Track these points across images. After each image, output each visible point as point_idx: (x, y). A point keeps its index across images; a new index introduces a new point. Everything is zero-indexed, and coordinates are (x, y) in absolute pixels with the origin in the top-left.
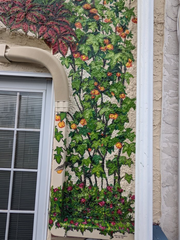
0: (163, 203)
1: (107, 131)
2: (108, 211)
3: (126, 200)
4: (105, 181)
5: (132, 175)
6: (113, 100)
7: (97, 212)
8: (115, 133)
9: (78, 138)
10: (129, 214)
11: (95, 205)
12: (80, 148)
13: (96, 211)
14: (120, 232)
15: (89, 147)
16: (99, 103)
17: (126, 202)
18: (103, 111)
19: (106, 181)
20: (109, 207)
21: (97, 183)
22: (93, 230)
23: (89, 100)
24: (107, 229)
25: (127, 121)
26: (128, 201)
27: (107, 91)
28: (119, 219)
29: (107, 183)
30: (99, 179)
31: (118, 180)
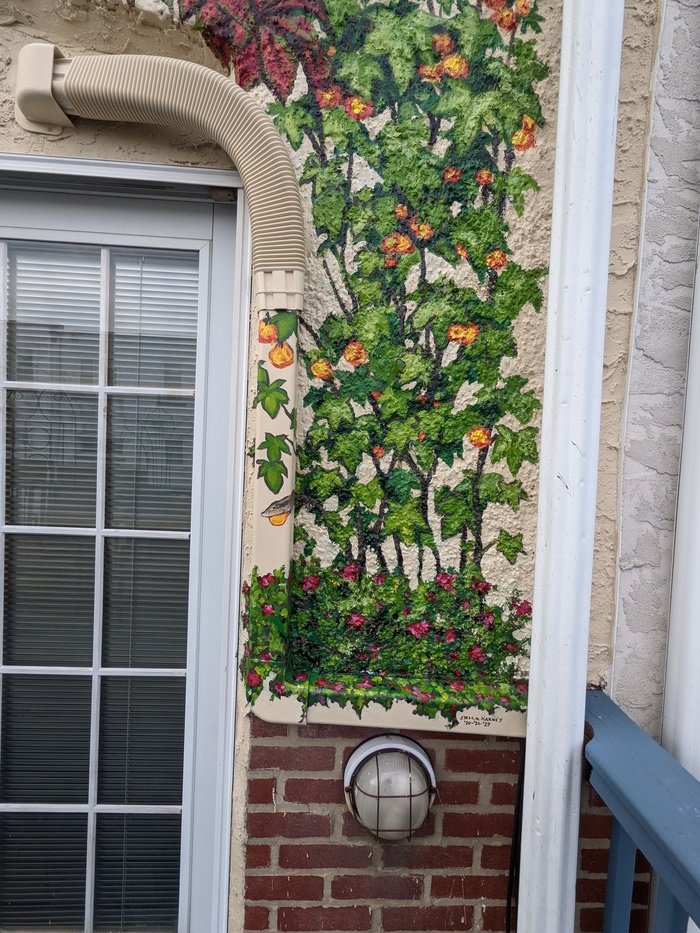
0: (620, 619)
1: (440, 386)
2: (438, 650)
3: (500, 616)
4: (429, 558)
5: (521, 535)
6: (462, 274)
7: (401, 654)
8: (467, 395)
9: (337, 410)
10: (509, 660)
11: (395, 633)
12: (344, 445)
13: (399, 651)
14: (481, 708)
15: (376, 444)
16: (411, 284)
17: (500, 624)
18: (426, 313)
19: (432, 556)
20: (443, 638)
21: (404, 563)
22: (392, 704)
23: (376, 274)
24: (437, 699)
25: (511, 350)
26: (505, 619)
27: (442, 241)
28: (474, 676)
29: (438, 565)
30: (410, 552)
31: (475, 554)
